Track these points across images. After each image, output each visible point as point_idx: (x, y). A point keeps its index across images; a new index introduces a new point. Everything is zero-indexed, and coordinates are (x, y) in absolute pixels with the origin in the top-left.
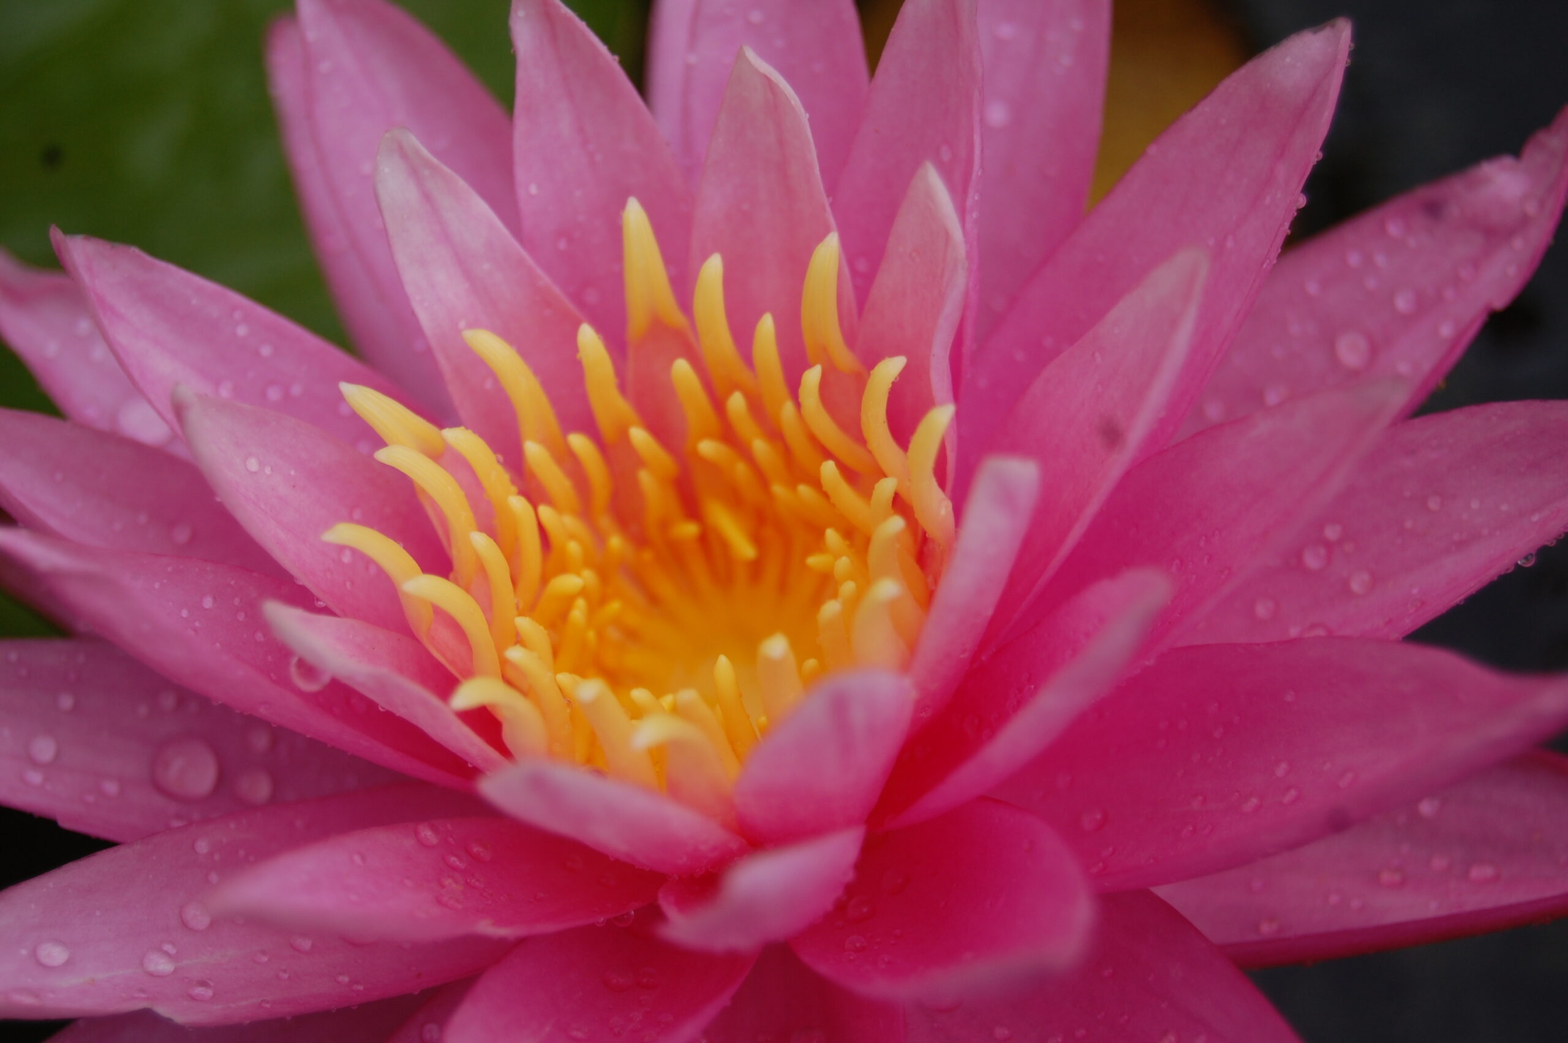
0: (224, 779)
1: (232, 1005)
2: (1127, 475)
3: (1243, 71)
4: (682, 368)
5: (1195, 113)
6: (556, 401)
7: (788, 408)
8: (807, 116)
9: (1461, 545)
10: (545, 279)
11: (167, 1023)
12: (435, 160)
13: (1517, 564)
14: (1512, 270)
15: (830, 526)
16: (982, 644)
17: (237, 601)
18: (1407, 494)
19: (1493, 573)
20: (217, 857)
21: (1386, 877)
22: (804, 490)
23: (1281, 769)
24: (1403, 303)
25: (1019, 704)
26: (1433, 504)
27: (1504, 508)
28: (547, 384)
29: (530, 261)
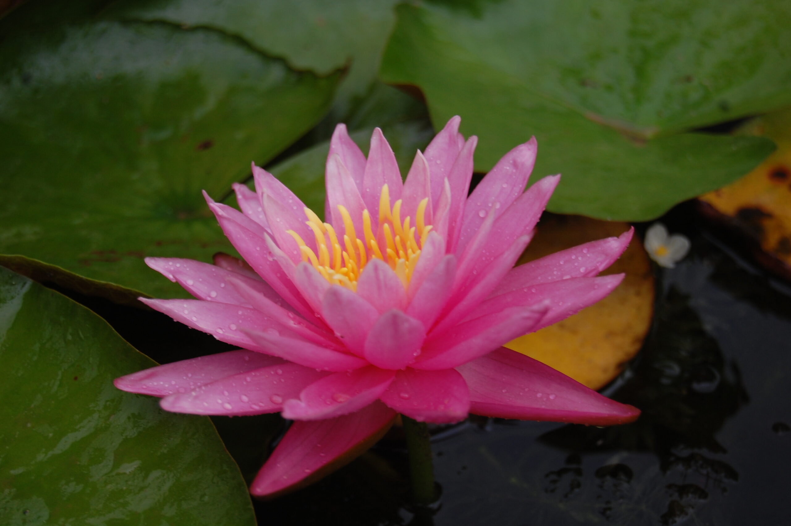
4: (387, 226)
20: (243, 317)
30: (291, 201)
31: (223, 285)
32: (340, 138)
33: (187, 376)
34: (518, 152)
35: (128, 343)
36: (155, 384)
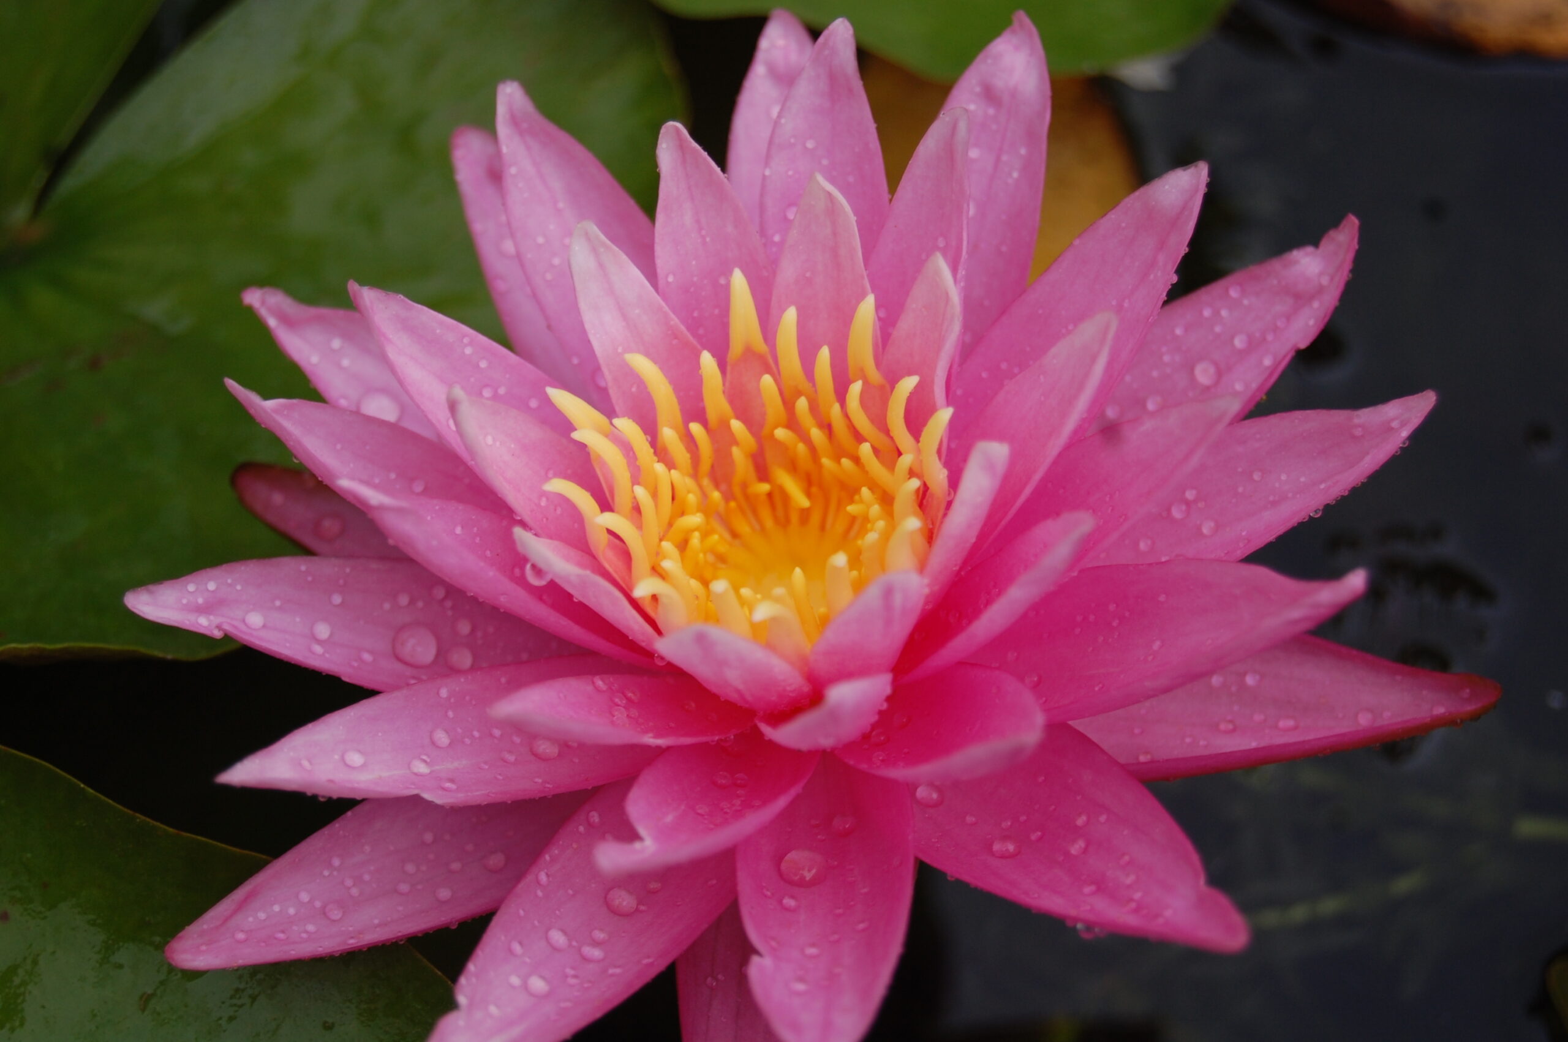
0: (441, 653)
1: (469, 794)
2: (1060, 455)
3: (1137, 193)
4: (767, 380)
5: (1105, 219)
6: (681, 401)
7: (837, 407)
8: (855, 218)
9: (1274, 504)
10: (675, 320)
11: (429, 804)
12: (608, 242)
13: (1310, 516)
14: (1312, 322)
15: (864, 486)
16: (965, 562)
17: (475, 529)
18: (1240, 470)
19: (1294, 522)
20: (452, 700)
21: (1223, 726)
22: (846, 462)
23: (1157, 645)
24: (1239, 342)
25: (988, 603)
26: (1256, 476)
27: (1302, 479)
28: (677, 388)
29: (666, 309)
30: (468, 351)
31: (337, 599)
32: (515, 121)
33: (330, 865)
34: (989, 61)
35: (138, 815)
36: (262, 915)
